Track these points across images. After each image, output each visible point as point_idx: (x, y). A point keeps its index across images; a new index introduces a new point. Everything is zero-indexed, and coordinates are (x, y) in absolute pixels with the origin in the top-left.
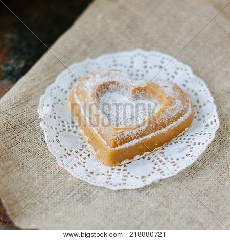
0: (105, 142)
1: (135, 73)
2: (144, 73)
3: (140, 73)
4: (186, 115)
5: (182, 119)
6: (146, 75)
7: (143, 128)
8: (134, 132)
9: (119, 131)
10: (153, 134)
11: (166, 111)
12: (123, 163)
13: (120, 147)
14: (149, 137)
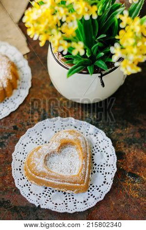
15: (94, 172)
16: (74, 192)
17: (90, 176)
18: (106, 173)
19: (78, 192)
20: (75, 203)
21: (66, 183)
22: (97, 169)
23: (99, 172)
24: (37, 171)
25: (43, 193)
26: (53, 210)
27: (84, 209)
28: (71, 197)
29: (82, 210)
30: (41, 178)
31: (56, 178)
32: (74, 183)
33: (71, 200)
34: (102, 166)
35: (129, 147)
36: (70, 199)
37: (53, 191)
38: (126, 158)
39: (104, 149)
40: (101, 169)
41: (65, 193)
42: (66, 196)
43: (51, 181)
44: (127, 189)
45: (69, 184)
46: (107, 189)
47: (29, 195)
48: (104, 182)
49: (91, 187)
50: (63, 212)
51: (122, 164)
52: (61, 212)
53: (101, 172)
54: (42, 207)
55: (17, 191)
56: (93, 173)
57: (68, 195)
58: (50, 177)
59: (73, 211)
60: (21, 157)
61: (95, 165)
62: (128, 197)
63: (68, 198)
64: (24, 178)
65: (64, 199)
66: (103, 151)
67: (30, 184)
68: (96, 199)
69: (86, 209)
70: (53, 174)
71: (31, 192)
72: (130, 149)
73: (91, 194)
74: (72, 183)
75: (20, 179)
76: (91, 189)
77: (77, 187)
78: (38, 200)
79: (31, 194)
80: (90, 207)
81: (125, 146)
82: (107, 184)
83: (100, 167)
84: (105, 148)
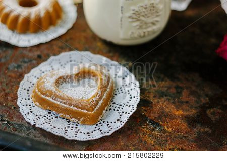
15: (110, 109)
16: (79, 122)
17: (104, 111)
18: (123, 112)
19: (84, 123)
20: (76, 132)
21: (72, 107)
22: (114, 108)
23: (116, 110)
24: (45, 88)
25: (45, 116)
26: (48, 130)
27: (85, 140)
28: (75, 126)
29: (82, 140)
30: (47, 98)
31: (62, 98)
32: (81, 108)
33: (74, 128)
34: (121, 105)
35: (159, 98)
36: (72, 127)
37: (56, 117)
38: (152, 107)
39: (128, 91)
40: (119, 108)
41: (69, 122)
42: (70, 124)
43: (56, 102)
44: (143, 135)
45: (76, 108)
46: (118, 126)
47: (28, 113)
48: (118, 120)
49: (101, 122)
50: (59, 135)
51: (146, 111)
52: (56, 134)
53: (117, 110)
54: (37, 126)
55: (17, 108)
56: (108, 110)
57: (71, 124)
58: (57, 97)
59: (71, 138)
60: (35, 81)
61: (114, 103)
62: (142, 141)
63: (71, 126)
64: (29, 99)
65: (66, 126)
66: (127, 92)
67: (34, 105)
68: (102, 133)
69: (87, 140)
70: (61, 94)
71: (31, 112)
72: (160, 100)
73: (98, 128)
74: (80, 108)
75: (24, 99)
76: (100, 123)
77: (84, 115)
78: (35, 120)
79: (30, 113)
80: (93, 139)
81: (155, 97)
82: (121, 122)
83: (118, 106)
84: (130, 90)
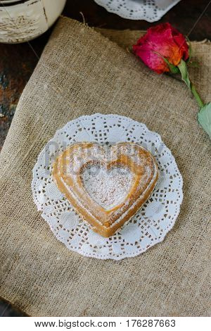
0: (100, 223)
1: (98, 133)
2: (106, 132)
3: (102, 133)
4: (155, 176)
5: (152, 181)
6: (107, 133)
7: (127, 203)
8: (122, 209)
9: (111, 213)
10: (135, 204)
11: (141, 181)
12: (116, 232)
13: (113, 224)
14: (132, 207)
